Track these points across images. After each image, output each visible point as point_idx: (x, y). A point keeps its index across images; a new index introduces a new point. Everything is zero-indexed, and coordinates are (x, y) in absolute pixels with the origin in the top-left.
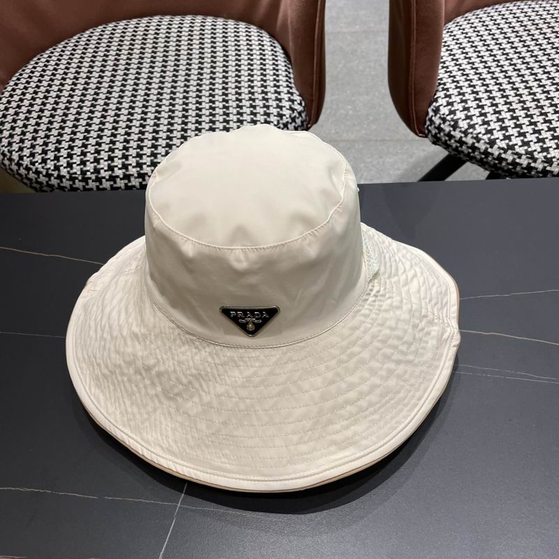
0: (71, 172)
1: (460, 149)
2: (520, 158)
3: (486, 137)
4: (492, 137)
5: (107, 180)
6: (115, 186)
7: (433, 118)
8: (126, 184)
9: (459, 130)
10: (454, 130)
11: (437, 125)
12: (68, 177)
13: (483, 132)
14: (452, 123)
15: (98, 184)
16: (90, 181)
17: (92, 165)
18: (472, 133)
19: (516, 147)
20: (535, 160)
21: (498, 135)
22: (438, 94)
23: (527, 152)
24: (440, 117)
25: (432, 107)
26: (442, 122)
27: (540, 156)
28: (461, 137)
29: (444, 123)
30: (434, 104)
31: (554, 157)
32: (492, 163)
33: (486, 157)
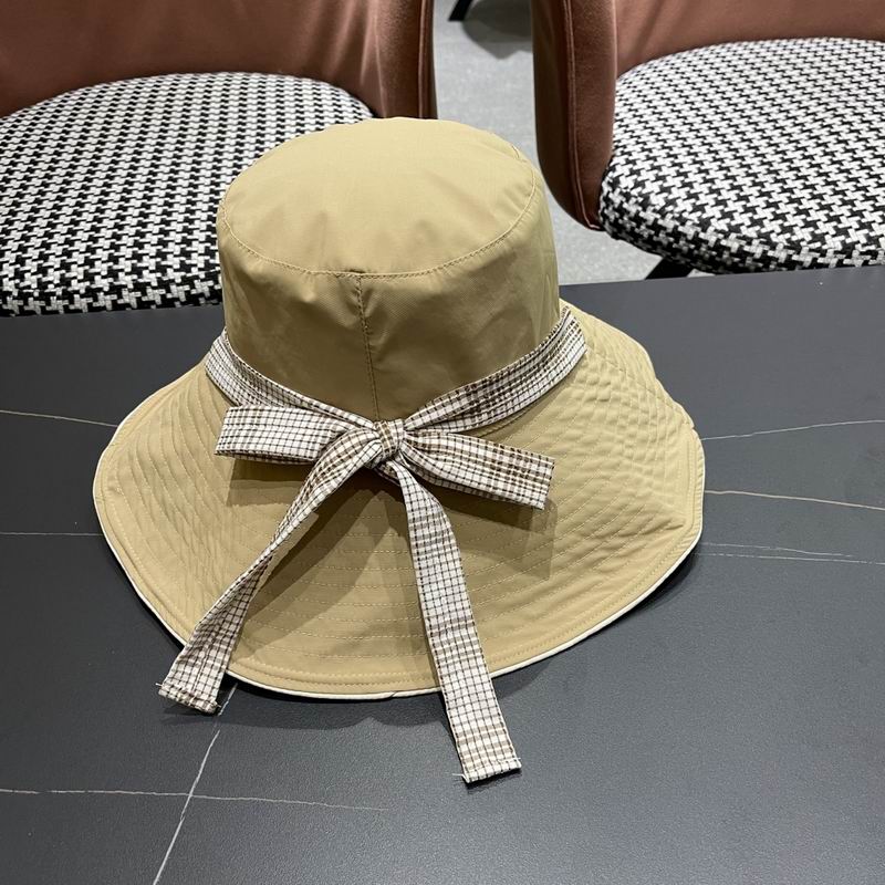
0: (22, 285)
1: (655, 238)
2: (749, 244)
3: (694, 217)
4: (704, 216)
5: (82, 296)
6: (95, 304)
7: (611, 196)
8: (114, 302)
9: (652, 208)
10: (644, 210)
11: (616, 206)
12: (15, 294)
13: (690, 209)
14: (641, 200)
15: (66, 302)
16: (53, 299)
17: (58, 273)
18: (672, 212)
19: (742, 228)
20: (773, 246)
21: (713, 212)
22: (615, 160)
23: (760, 236)
24: (621, 193)
25: (607, 179)
26: (624, 200)
27: (781, 240)
28: (656, 220)
29: (627, 201)
30: (611, 174)
31: (803, 240)
32: (707, 255)
33: (698, 248)
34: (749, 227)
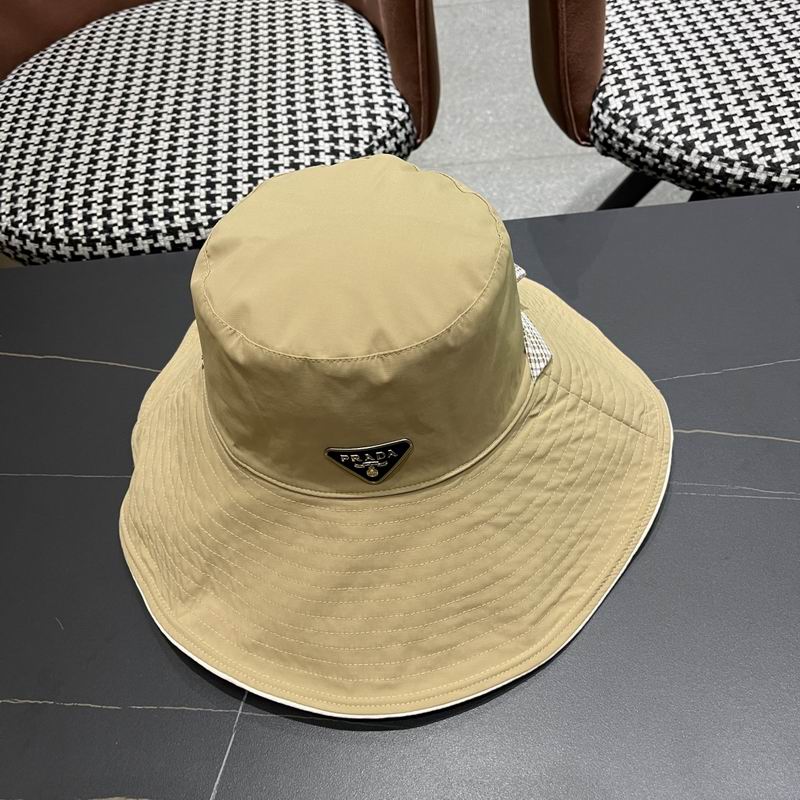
0: (71, 232)
1: (642, 159)
2: (731, 166)
3: (679, 139)
4: (689, 138)
5: (123, 242)
6: (135, 249)
7: (600, 116)
8: (151, 246)
9: (639, 130)
10: (632, 132)
11: (606, 127)
12: (66, 240)
13: (675, 131)
14: (628, 121)
15: (110, 248)
16: (99, 245)
17: (101, 221)
18: (658, 134)
19: (725, 150)
20: (754, 168)
21: (697, 133)
22: (606, 80)
23: (742, 157)
24: (610, 114)
25: (597, 99)
26: (613, 121)
27: (762, 162)
28: (643, 142)
29: (616, 123)
30: (601, 95)
31: (783, 162)
32: (690, 177)
33: (682, 169)
34: (731, 149)
